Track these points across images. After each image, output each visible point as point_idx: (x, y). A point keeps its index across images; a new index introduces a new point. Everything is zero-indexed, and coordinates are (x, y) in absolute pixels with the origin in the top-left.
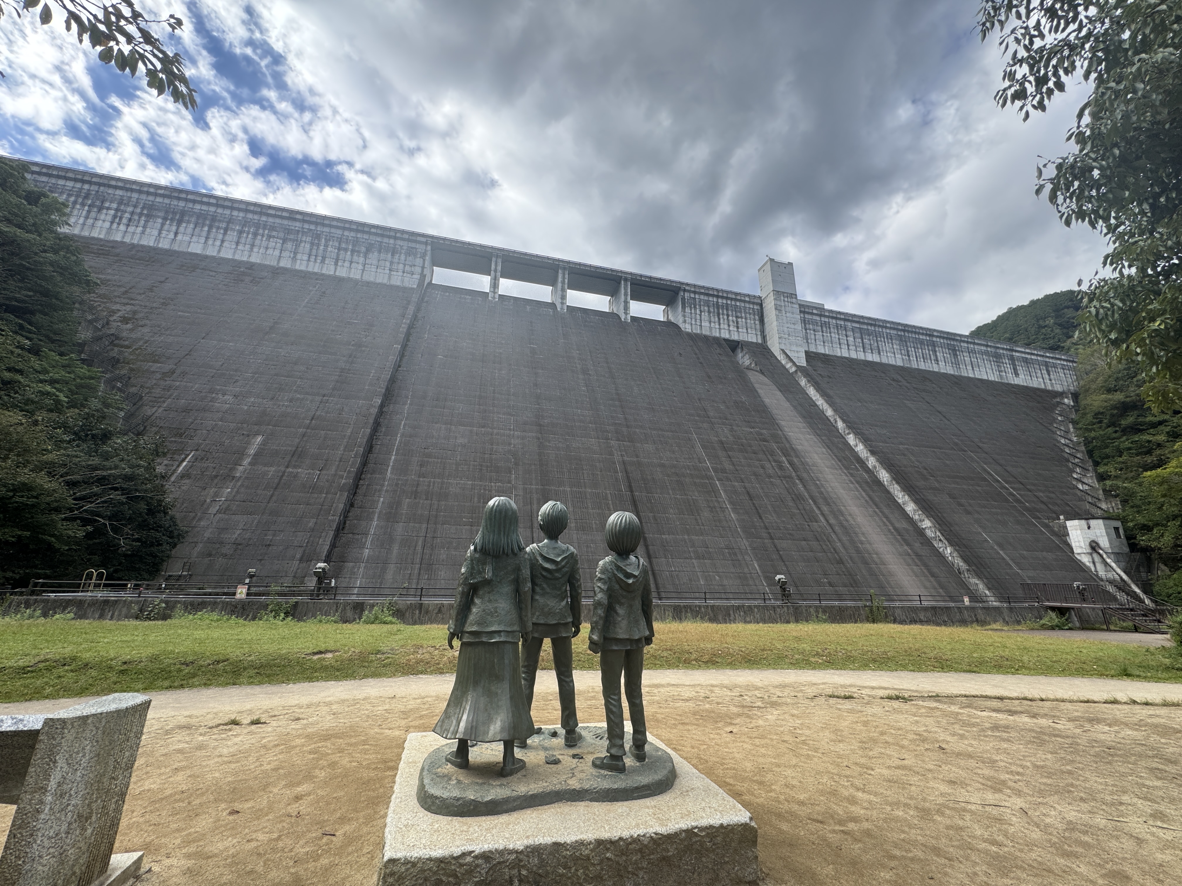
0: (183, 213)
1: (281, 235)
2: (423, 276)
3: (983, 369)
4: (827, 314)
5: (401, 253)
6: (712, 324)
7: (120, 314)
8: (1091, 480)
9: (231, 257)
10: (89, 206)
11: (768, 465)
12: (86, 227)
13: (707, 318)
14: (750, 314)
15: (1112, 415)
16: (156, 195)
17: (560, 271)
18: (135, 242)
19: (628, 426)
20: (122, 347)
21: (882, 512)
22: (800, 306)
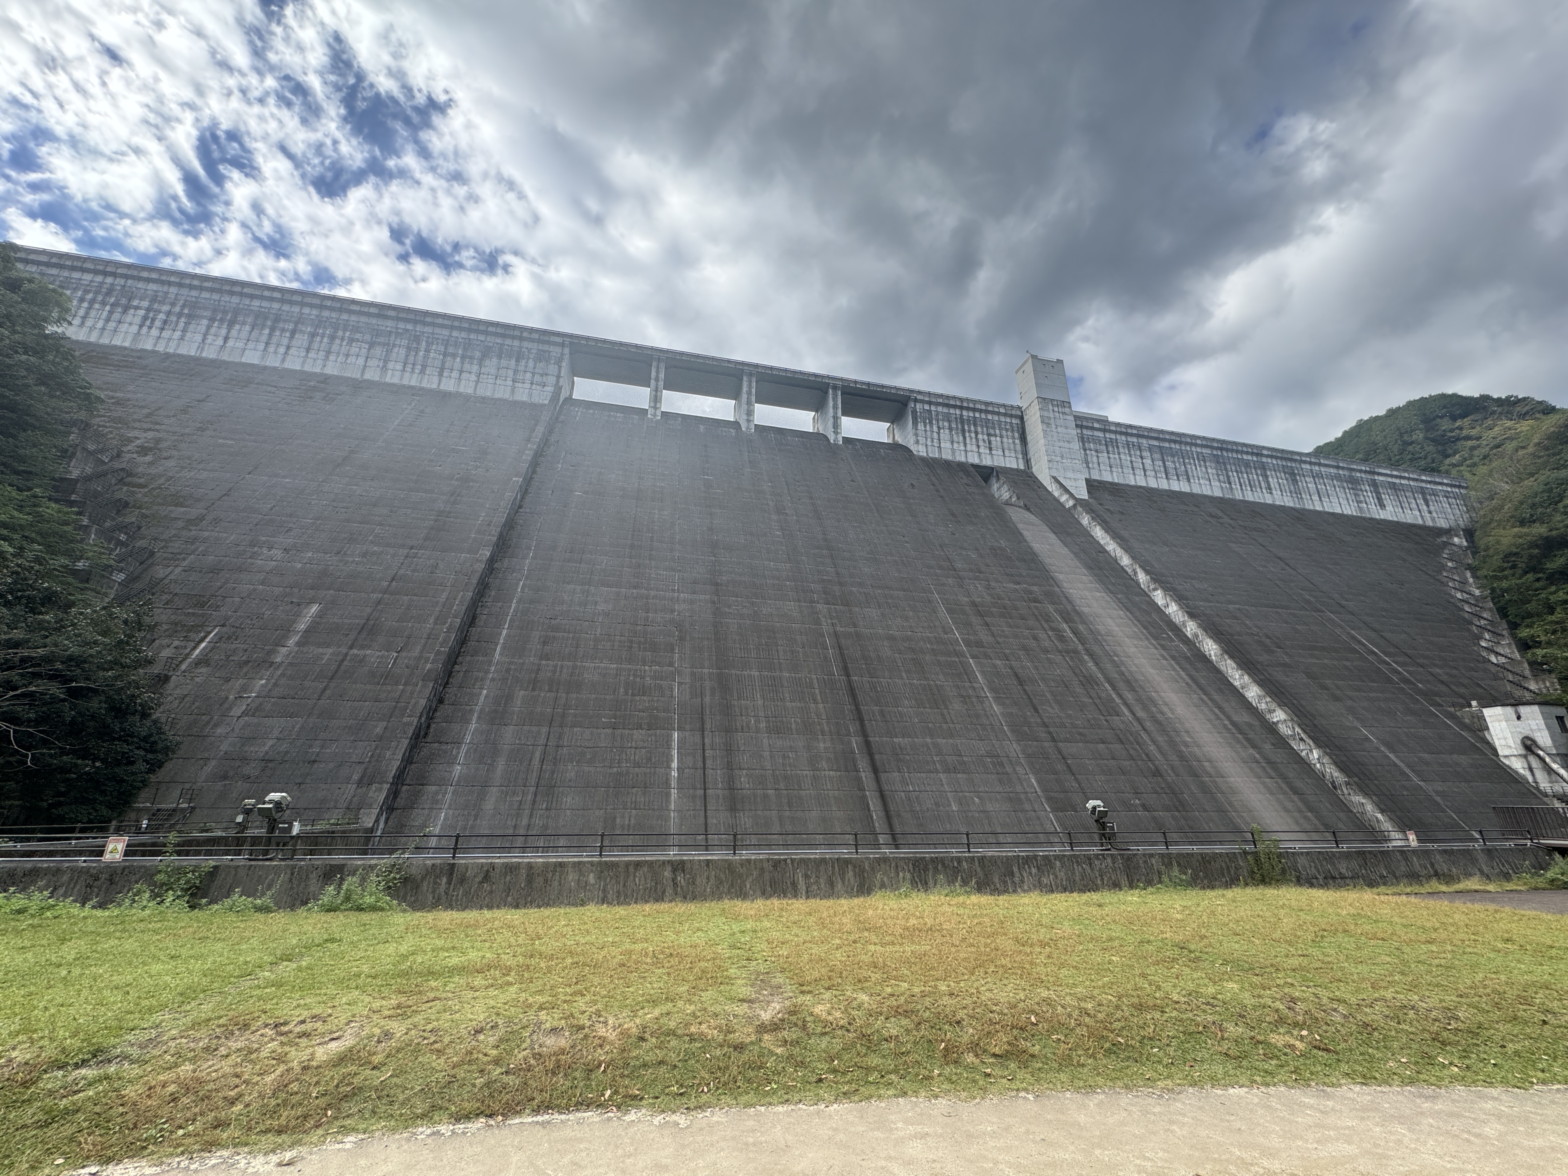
0: (236, 312)
1: (368, 337)
2: (558, 389)
3: (1334, 500)
4: (1113, 428)
5: (528, 358)
6: (956, 445)
7: (138, 442)
8: (1508, 649)
9: (298, 368)
10: (112, 305)
11: (1042, 635)
12: (106, 333)
13: (948, 437)
14: (1007, 430)
15: (1531, 557)
16: (201, 289)
17: (745, 378)
18: (171, 350)
19: (841, 584)
20: (134, 486)
21: (1211, 700)
22: (1075, 417)
